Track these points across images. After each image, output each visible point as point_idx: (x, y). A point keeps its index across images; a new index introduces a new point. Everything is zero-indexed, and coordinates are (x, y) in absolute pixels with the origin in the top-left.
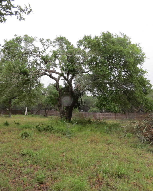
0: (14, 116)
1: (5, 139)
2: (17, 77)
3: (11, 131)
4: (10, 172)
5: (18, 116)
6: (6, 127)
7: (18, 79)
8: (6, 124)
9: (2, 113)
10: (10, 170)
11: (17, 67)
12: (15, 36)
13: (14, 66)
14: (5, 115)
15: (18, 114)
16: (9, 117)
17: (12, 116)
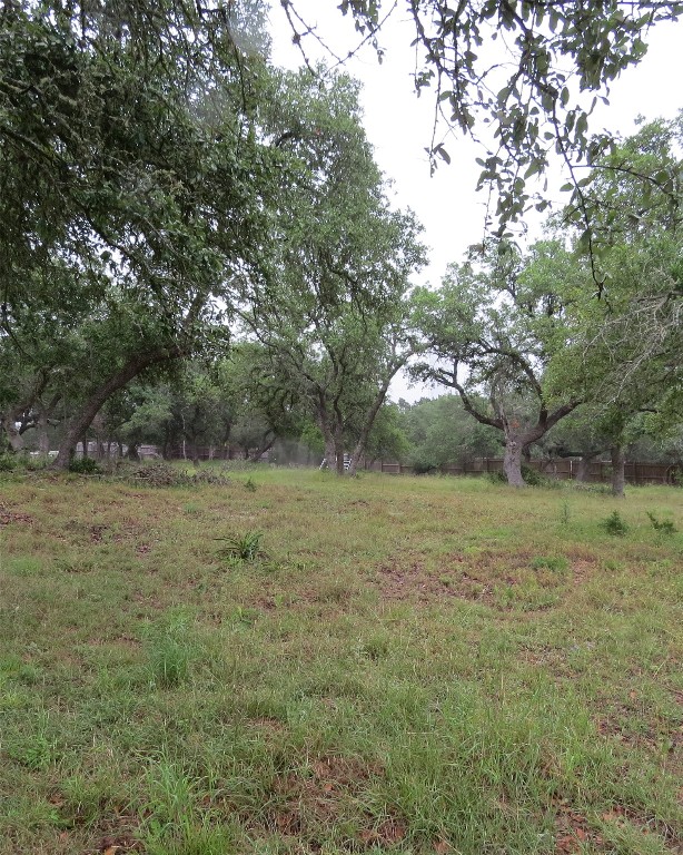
0: (634, 489)
1: (622, 593)
2: (658, 311)
3: (638, 559)
4: (671, 750)
5: (651, 490)
6: (616, 539)
7: (666, 320)
8: (614, 526)
9: (581, 473)
10: (670, 744)
11: (658, 267)
12: (638, 121)
13: (646, 262)
14: (597, 486)
15: (650, 479)
16: (615, 492)
17: (628, 490)
